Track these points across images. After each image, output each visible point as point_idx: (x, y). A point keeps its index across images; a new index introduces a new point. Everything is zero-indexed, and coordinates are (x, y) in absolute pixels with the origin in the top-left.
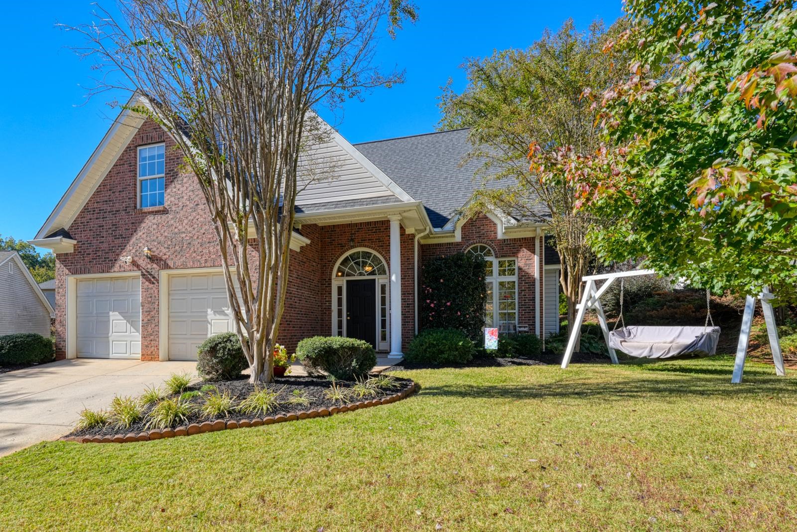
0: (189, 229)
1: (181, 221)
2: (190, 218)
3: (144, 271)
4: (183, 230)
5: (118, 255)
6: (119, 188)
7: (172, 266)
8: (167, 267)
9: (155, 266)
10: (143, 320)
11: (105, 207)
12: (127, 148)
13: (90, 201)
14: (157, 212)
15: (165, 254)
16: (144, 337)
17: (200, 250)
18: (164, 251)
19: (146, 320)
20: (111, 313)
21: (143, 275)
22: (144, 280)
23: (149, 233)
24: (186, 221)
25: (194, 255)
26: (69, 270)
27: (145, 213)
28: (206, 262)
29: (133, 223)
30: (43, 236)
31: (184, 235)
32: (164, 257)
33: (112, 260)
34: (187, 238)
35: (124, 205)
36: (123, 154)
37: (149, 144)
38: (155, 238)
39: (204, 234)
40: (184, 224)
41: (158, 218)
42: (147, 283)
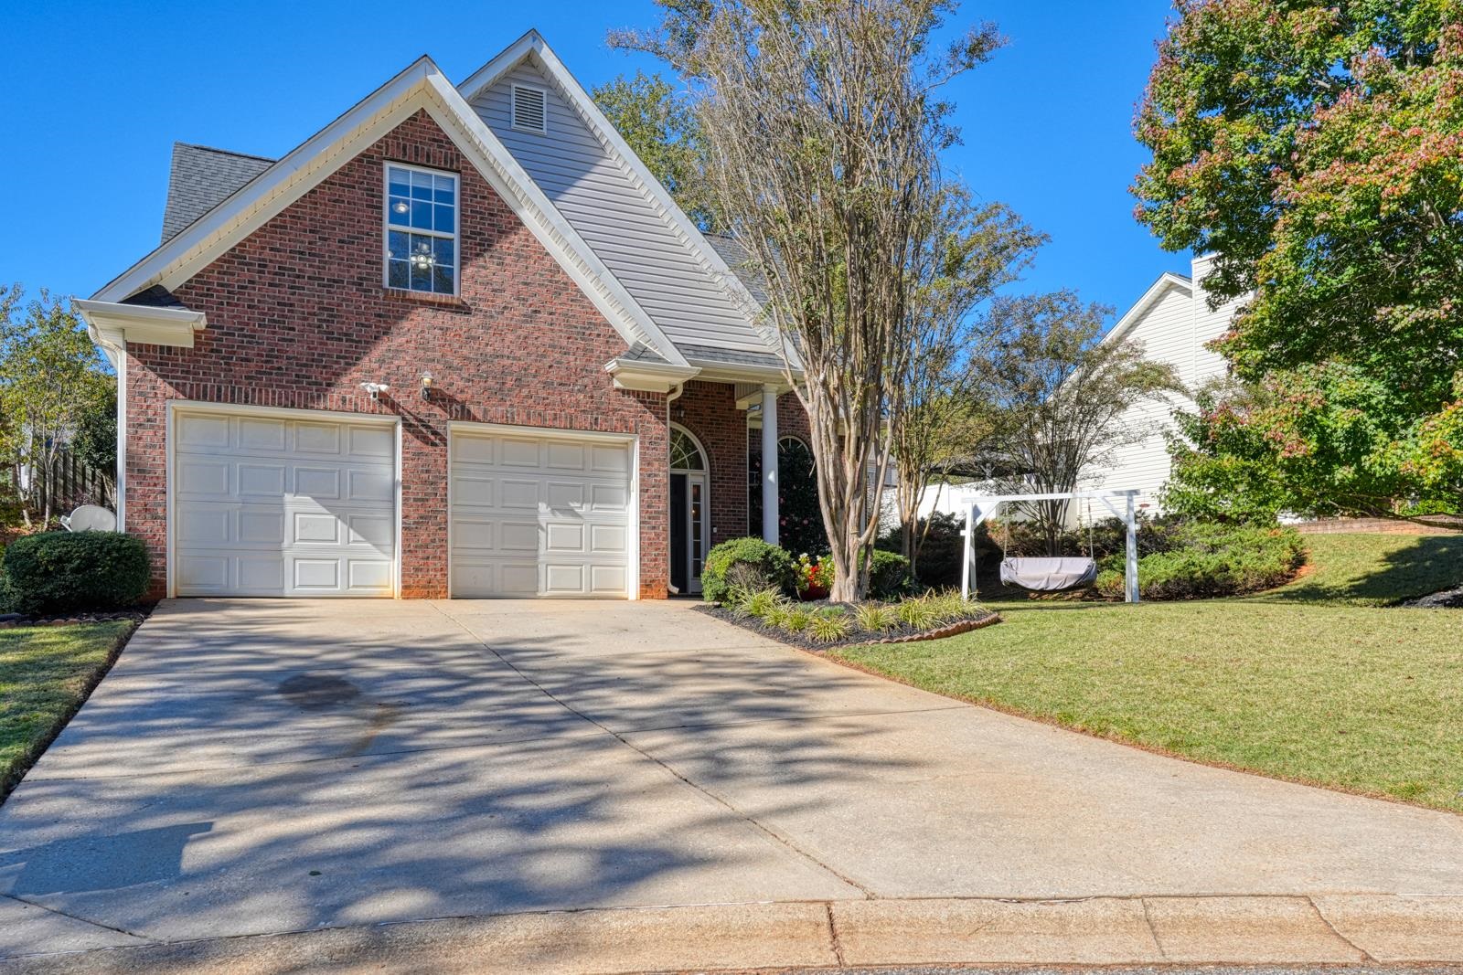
0: (519, 353)
1: (499, 333)
2: (519, 332)
3: (408, 416)
4: (506, 352)
5: (338, 375)
6: (339, 233)
7: (479, 416)
8: (467, 415)
9: (437, 410)
10: (405, 517)
11: (297, 264)
12: (363, 155)
13: (248, 240)
14: (442, 306)
15: (462, 391)
16: (407, 551)
17: (543, 394)
18: (461, 384)
19: (414, 516)
20: (288, 497)
21: (407, 426)
22: (410, 436)
23: (423, 346)
24: (510, 337)
25: (531, 401)
26: (177, 387)
27: (414, 301)
28: (555, 419)
29: (380, 316)
30: (121, 299)
31: (507, 362)
32: (459, 397)
33: (316, 384)
34: (514, 368)
35: (354, 272)
36: (350, 164)
37: (418, 164)
38: (438, 354)
39: (550, 367)
40: (507, 342)
41: (444, 318)
42: (418, 443)
